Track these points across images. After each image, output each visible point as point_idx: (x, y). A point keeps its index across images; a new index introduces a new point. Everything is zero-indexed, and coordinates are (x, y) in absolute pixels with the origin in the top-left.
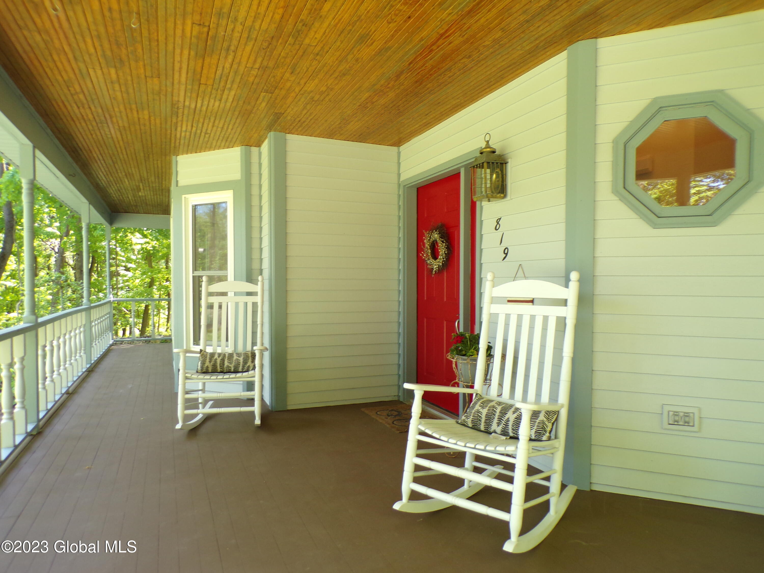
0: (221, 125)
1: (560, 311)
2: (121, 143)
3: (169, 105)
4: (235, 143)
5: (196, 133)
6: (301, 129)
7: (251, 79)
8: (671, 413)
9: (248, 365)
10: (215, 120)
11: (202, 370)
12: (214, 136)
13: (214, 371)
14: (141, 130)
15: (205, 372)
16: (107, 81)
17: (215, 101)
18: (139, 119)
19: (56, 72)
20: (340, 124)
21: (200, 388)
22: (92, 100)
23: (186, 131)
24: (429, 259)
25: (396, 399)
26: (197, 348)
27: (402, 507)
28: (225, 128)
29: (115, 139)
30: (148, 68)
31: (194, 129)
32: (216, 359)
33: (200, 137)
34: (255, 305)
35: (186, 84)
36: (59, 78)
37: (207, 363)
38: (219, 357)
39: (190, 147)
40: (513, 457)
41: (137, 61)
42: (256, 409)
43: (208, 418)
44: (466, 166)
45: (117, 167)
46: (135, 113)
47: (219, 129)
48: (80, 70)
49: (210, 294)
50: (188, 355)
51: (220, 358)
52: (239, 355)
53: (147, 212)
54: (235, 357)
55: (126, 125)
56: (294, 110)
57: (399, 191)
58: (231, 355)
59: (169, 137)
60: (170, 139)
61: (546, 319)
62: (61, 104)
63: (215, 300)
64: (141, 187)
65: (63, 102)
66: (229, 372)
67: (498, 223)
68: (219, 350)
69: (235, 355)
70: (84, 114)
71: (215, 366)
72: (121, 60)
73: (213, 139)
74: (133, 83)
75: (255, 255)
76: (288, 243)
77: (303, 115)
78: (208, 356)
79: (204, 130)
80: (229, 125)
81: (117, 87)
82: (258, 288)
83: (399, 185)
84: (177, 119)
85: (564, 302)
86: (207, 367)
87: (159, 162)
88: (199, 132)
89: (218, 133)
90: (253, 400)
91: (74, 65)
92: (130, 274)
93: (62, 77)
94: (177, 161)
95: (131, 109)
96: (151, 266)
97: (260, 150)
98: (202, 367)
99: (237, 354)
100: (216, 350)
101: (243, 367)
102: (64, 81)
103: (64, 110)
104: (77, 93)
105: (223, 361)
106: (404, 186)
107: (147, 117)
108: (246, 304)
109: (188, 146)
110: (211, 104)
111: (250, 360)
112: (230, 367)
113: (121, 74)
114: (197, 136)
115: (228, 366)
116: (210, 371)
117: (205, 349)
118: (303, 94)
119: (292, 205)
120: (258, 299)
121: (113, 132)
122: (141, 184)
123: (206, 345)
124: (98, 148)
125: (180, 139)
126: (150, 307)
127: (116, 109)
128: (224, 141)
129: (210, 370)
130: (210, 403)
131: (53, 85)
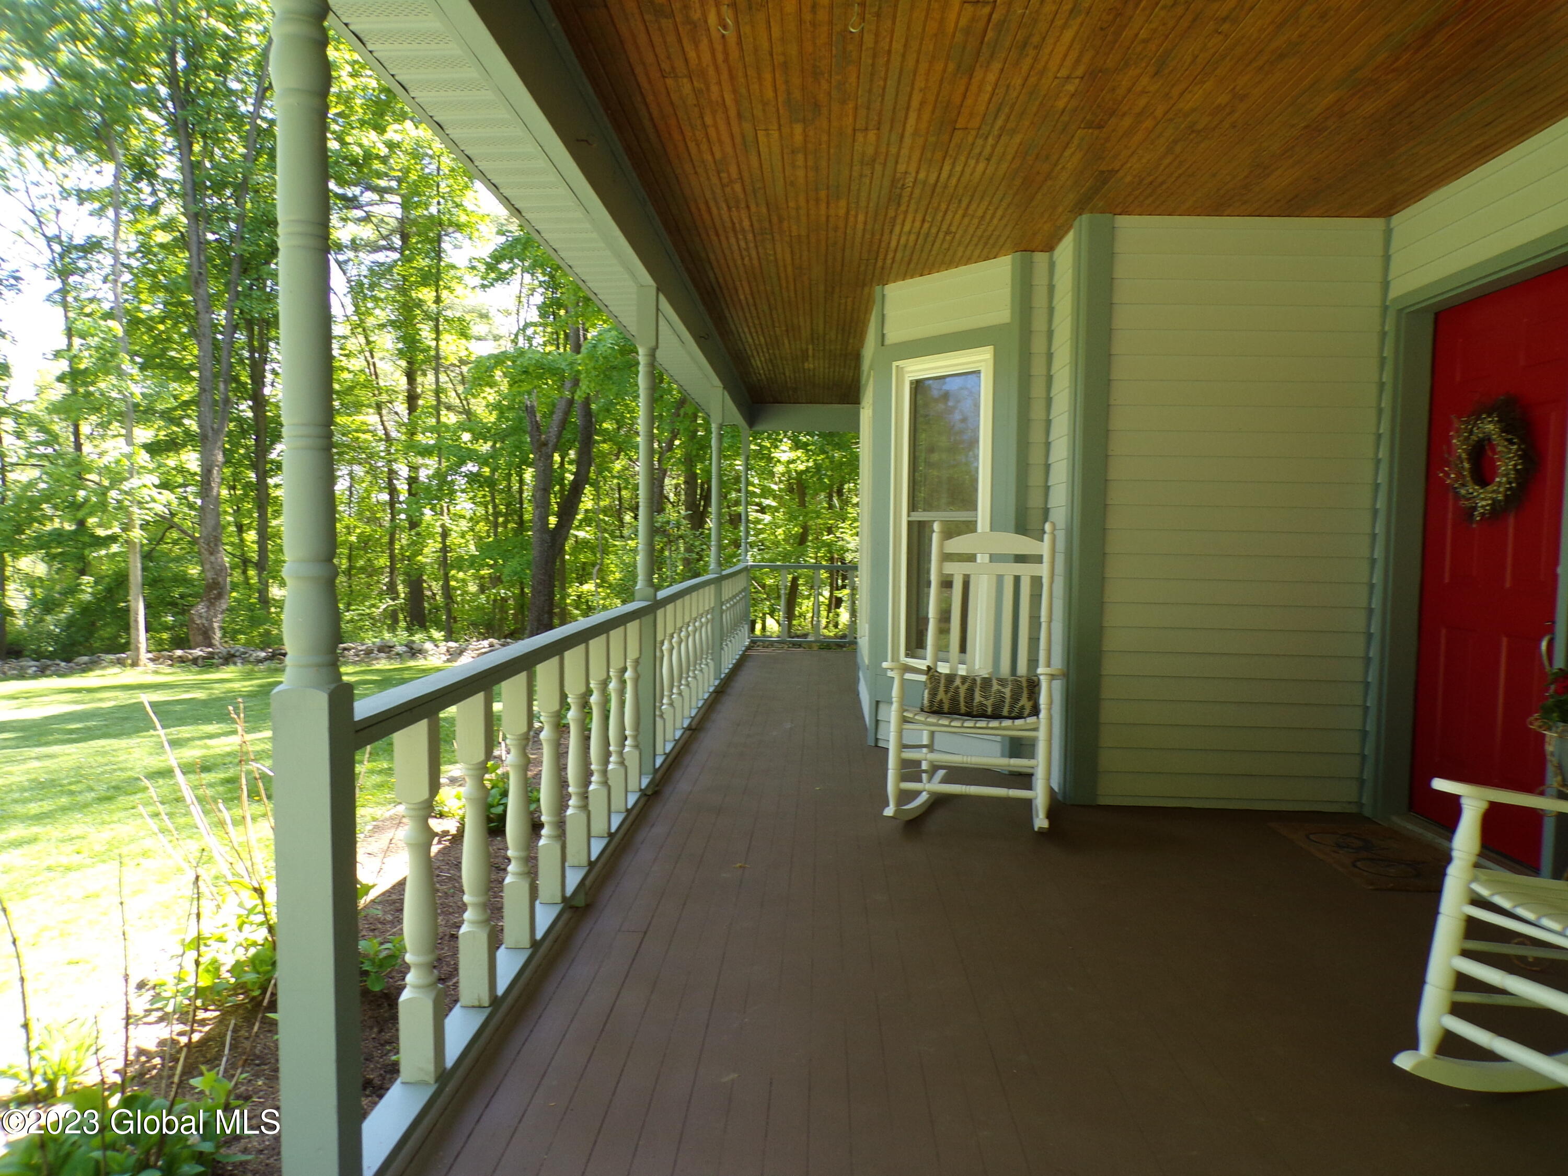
0: (980, 213)
2: (790, 269)
3: (887, 183)
4: (1001, 247)
5: (928, 234)
6: (1151, 199)
7: (1061, 104)
9: (1021, 703)
10: (970, 202)
11: (931, 706)
12: (962, 237)
13: (953, 711)
14: (827, 238)
15: (936, 710)
16: (785, 151)
17: (977, 162)
18: (828, 217)
19: (704, 147)
20: (1246, 177)
21: (925, 741)
22: (754, 191)
23: (910, 232)
24: (1463, 485)
25: (1353, 809)
26: (922, 664)
27: (1419, 1065)
28: (988, 217)
29: (781, 263)
30: (862, 112)
31: (926, 225)
32: (958, 688)
33: (934, 241)
34: (1037, 582)
35: (927, 133)
36: (708, 157)
37: (941, 695)
38: (963, 683)
39: (912, 266)
41: (843, 102)
42: (1039, 796)
43: (939, 802)
45: (775, 316)
46: (823, 206)
47: (976, 221)
48: (743, 137)
49: (947, 557)
50: (908, 676)
51: (966, 686)
52: (1003, 683)
53: (813, 400)
54: (995, 686)
55: (803, 233)
56: (1144, 161)
57: (1383, 324)
58: (987, 682)
59: (875, 247)
60: (878, 252)
62: (703, 207)
63: (957, 570)
64: (810, 352)
65: (707, 203)
66: (983, 715)
68: (962, 671)
69: (995, 682)
70: (736, 221)
71: (954, 700)
72: (817, 106)
73: (959, 245)
74: (829, 147)
75: (1035, 479)
76: (1110, 453)
77: (1162, 167)
78: (943, 681)
79: (944, 227)
80: (997, 209)
81: (800, 157)
82: (1044, 548)
83: (1385, 308)
84: (897, 210)
86: (941, 701)
87: (849, 300)
88: (934, 230)
89: (971, 230)
90: (1029, 776)
91: (736, 130)
92: (767, 518)
93: (713, 154)
94: (883, 296)
95: (817, 200)
96: (802, 504)
97: (1051, 258)
98: (931, 702)
99: (999, 680)
100: (957, 669)
101: (1012, 707)
102: (715, 162)
103: (706, 216)
104: (731, 181)
105: (971, 691)
106: (1400, 311)
107: (842, 212)
108: (1017, 579)
109: (909, 264)
110: (968, 171)
111: (1025, 695)
112: (986, 706)
113: (811, 133)
114: (930, 239)
115: (981, 704)
116: (946, 710)
117: (936, 665)
118: (1171, 120)
119: (1122, 370)
120: (1043, 570)
121: (779, 250)
122: (810, 347)
123: (937, 659)
124: (749, 283)
125: (896, 251)
126: (801, 581)
127: (792, 204)
128: (980, 247)
129: (946, 707)
130: (941, 773)
131: (696, 173)
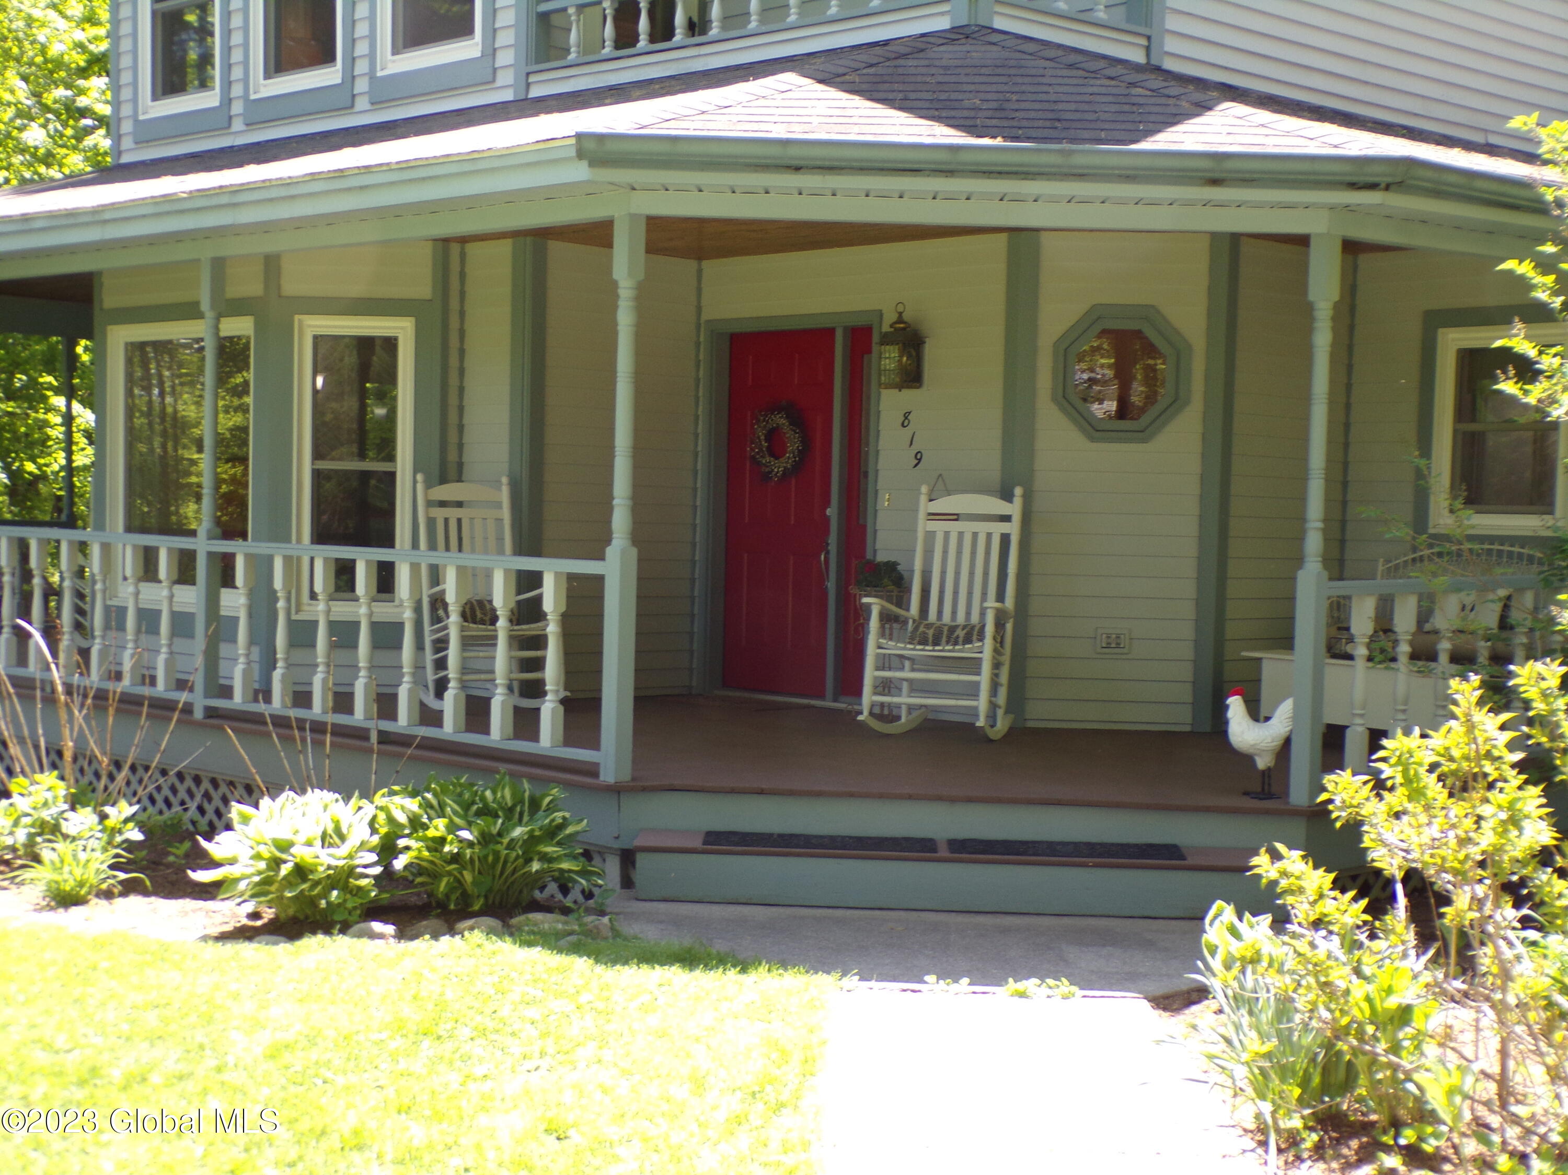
1: (1004, 527)
8: (1104, 636)
24: (763, 457)
40: (981, 652)
44: (845, 329)
57: (698, 336)
61: (989, 535)
67: (906, 418)
75: (453, 437)
76: (546, 423)
82: (503, 496)
83: (699, 327)
85: (1006, 518)
97: (463, 248)
106: (710, 330)
120: (504, 514)
